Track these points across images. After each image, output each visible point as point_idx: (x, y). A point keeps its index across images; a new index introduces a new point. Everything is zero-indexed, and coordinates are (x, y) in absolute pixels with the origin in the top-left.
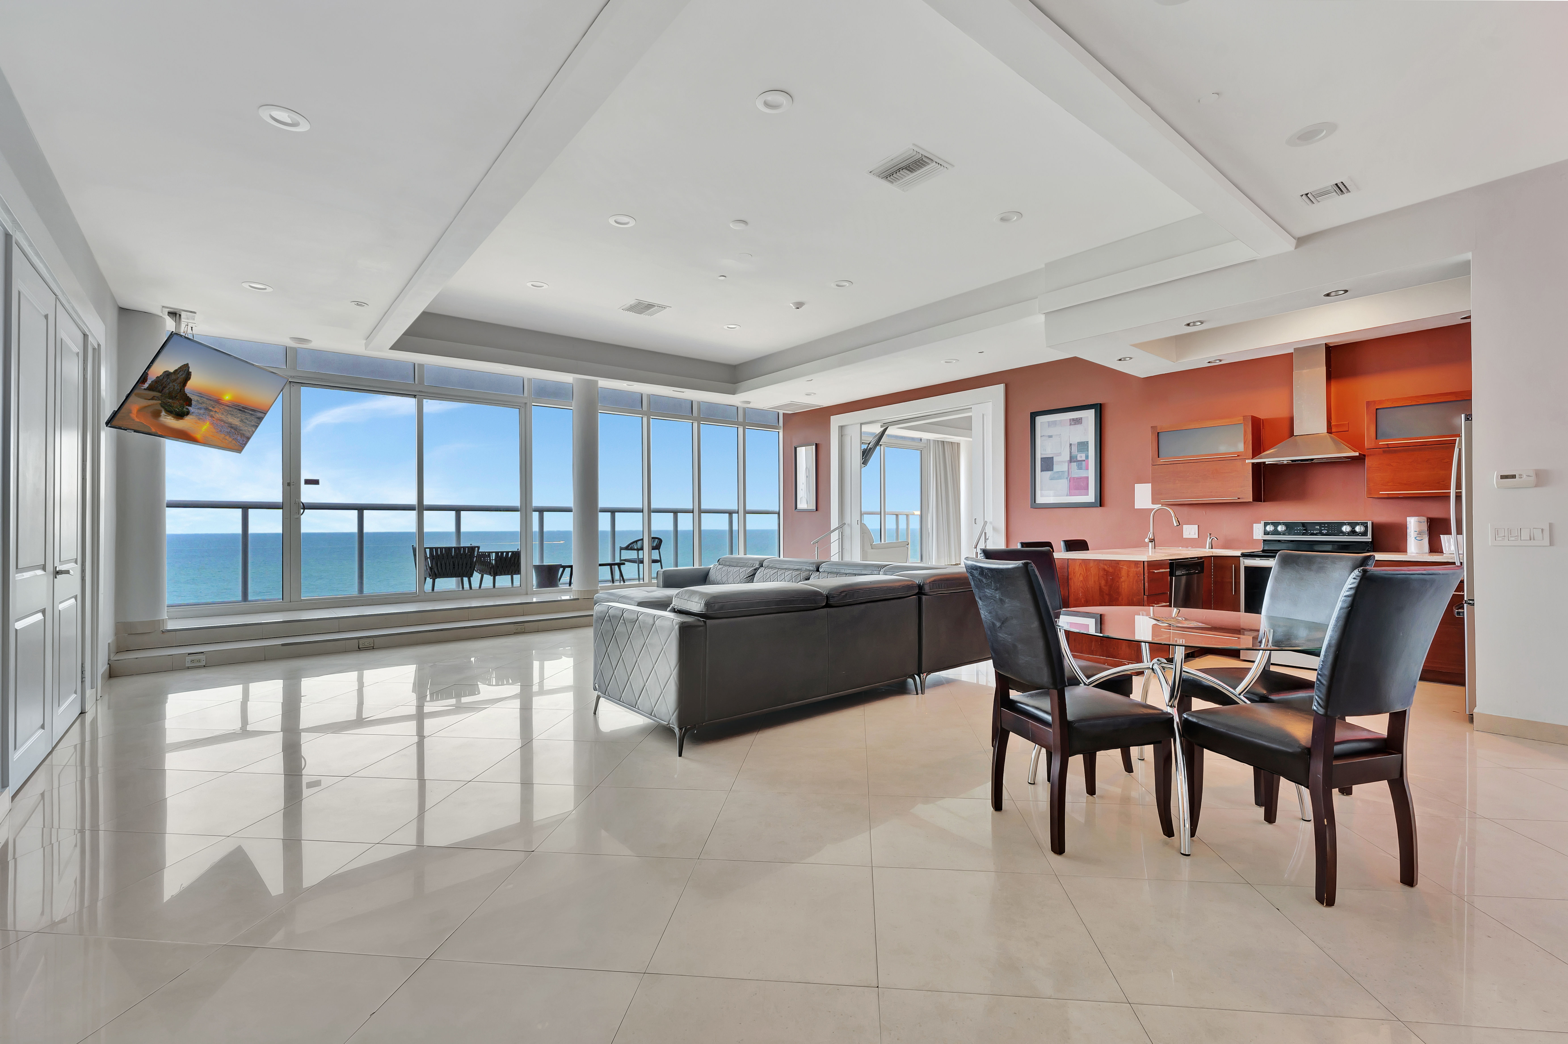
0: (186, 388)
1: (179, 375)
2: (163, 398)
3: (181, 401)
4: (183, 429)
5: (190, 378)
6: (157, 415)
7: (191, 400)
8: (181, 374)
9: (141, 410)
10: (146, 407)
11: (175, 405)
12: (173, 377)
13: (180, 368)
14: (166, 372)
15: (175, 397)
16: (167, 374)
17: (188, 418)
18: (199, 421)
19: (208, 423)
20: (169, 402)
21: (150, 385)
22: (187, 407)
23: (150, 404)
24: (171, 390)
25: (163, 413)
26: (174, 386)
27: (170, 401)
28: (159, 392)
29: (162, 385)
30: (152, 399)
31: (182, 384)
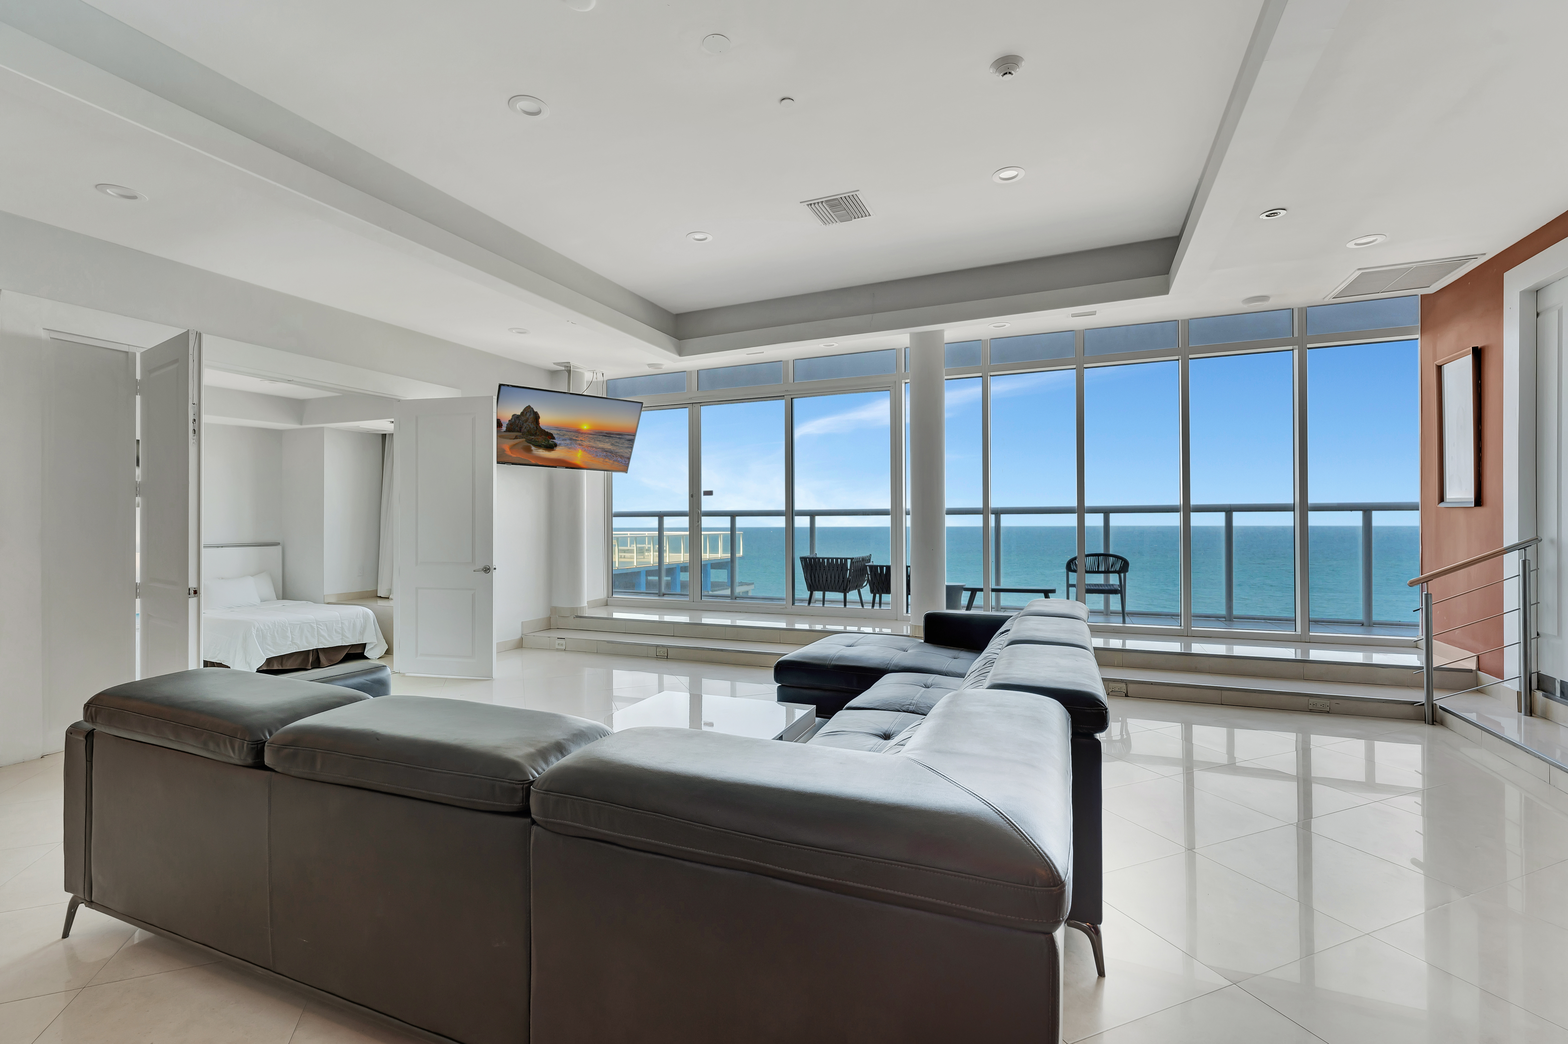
0: (540, 425)
1: (527, 416)
2: (525, 436)
3: (543, 436)
4: (559, 458)
5: (539, 417)
6: (528, 450)
7: (551, 434)
8: (528, 414)
9: (512, 447)
10: (515, 445)
11: (540, 440)
12: (523, 418)
13: (525, 410)
14: (514, 415)
15: (536, 433)
16: (515, 417)
17: (558, 449)
18: (570, 450)
19: (580, 451)
20: (532, 439)
21: (507, 427)
22: (552, 440)
23: (517, 442)
24: (528, 428)
25: (533, 448)
26: (529, 425)
27: (533, 437)
28: (518, 431)
29: (518, 426)
30: (516, 438)
31: (535, 423)
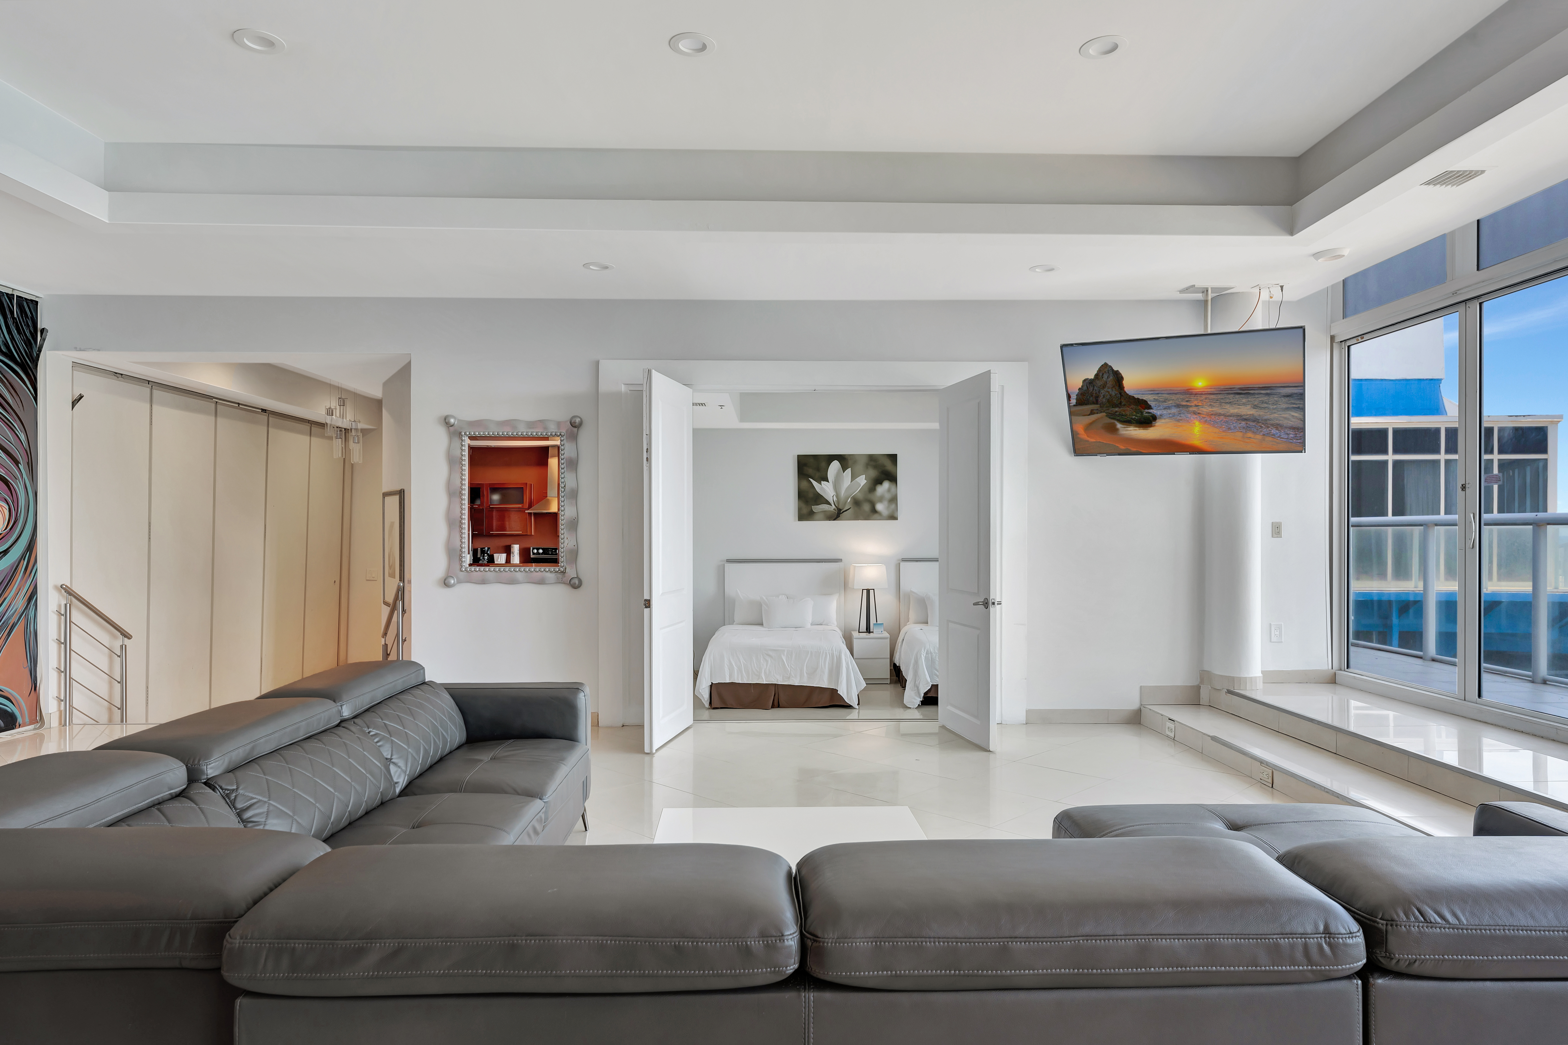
0: (1125, 389)
1: (1104, 379)
2: (1105, 409)
3: (1132, 406)
4: (1163, 437)
5: (1122, 378)
6: (1113, 430)
7: (1145, 402)
8: (1105, 376)
9: (1088, 428)
10: (1091, 424)
11: (1128, 413)
12: (1099, 383)
13: (1100, 370)
14: (1085, 381)
15: (1120, 403)
16: (1088, 383)
17: (1158, 423)
18: (1180, 424)
19: (1197, 423)
20: (1116, 412)
21: (1077, 399)
22: (1146, 411)
23: (1094, 419)
24: (1108, 397)
25: (1119, 426)
26: (1108, 392)
27: (1117, 409)
28: (1094, 403)
29: (1092, 396)
30: (1092, 413)
31: (1117, 388)
